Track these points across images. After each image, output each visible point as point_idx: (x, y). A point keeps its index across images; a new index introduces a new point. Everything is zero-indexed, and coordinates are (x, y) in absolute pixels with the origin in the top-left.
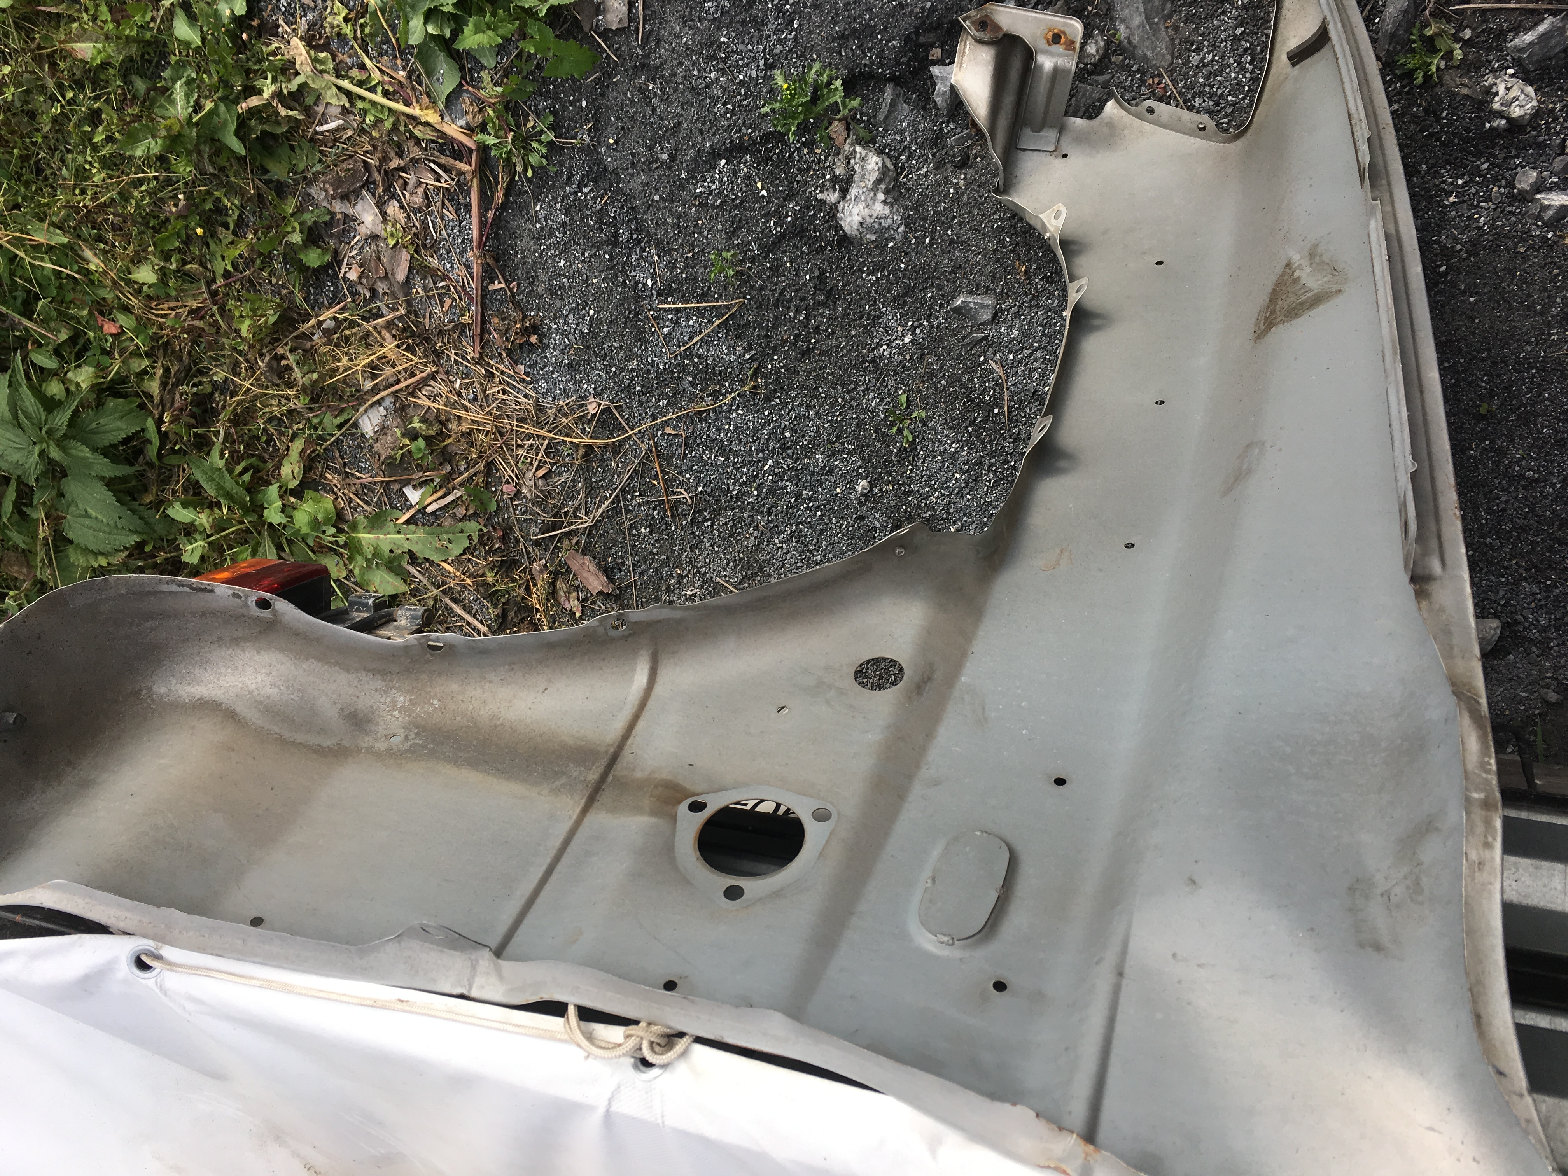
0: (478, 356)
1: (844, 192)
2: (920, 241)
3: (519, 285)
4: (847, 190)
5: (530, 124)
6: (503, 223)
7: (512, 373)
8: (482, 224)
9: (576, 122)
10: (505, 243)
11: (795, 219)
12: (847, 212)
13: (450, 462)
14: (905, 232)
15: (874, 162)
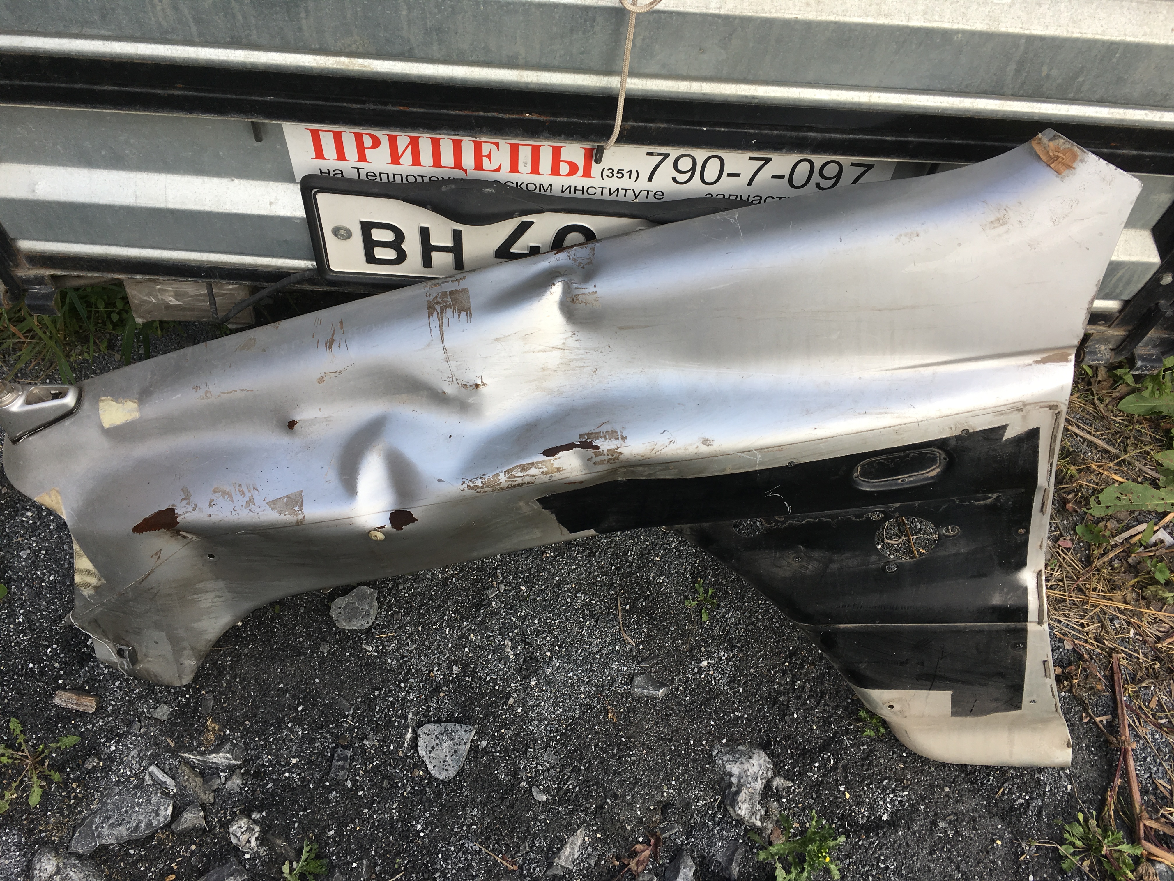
0: (1114, 655)
1: (768, 785)
2: (698, 742)
3: (1081, 719)
4: (765, 787)
5: (1087, 863)
6: (1105, 775)
7: (1076, 642)
8: (1126, 775)
9: (1038, 863)
10: (1100, 757)
11: (811, 764)
12: (764, 768)
13: (1130, 566)
14: (712, 750)
15: (743, 810)
